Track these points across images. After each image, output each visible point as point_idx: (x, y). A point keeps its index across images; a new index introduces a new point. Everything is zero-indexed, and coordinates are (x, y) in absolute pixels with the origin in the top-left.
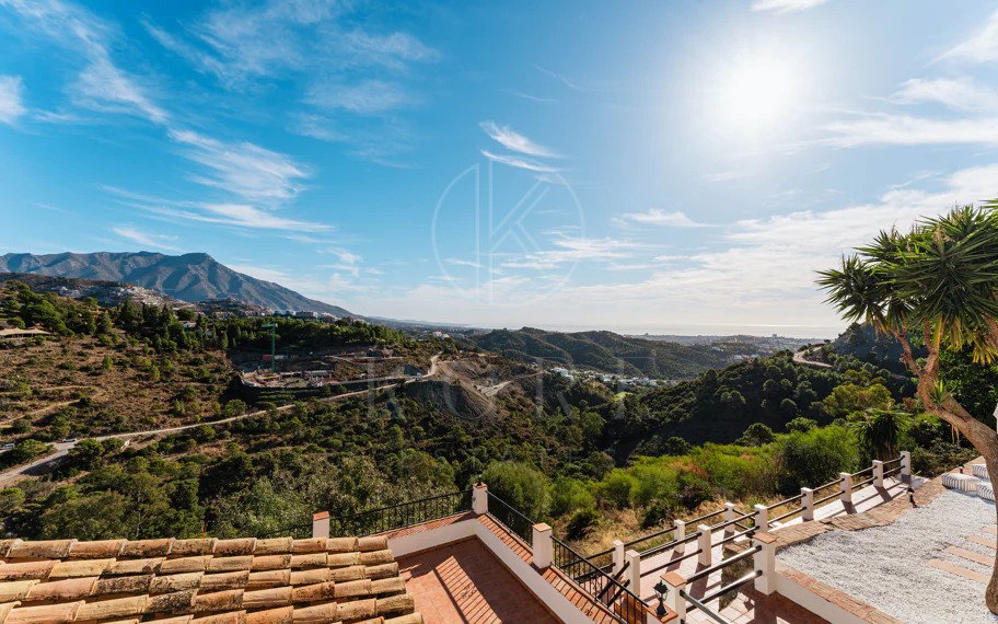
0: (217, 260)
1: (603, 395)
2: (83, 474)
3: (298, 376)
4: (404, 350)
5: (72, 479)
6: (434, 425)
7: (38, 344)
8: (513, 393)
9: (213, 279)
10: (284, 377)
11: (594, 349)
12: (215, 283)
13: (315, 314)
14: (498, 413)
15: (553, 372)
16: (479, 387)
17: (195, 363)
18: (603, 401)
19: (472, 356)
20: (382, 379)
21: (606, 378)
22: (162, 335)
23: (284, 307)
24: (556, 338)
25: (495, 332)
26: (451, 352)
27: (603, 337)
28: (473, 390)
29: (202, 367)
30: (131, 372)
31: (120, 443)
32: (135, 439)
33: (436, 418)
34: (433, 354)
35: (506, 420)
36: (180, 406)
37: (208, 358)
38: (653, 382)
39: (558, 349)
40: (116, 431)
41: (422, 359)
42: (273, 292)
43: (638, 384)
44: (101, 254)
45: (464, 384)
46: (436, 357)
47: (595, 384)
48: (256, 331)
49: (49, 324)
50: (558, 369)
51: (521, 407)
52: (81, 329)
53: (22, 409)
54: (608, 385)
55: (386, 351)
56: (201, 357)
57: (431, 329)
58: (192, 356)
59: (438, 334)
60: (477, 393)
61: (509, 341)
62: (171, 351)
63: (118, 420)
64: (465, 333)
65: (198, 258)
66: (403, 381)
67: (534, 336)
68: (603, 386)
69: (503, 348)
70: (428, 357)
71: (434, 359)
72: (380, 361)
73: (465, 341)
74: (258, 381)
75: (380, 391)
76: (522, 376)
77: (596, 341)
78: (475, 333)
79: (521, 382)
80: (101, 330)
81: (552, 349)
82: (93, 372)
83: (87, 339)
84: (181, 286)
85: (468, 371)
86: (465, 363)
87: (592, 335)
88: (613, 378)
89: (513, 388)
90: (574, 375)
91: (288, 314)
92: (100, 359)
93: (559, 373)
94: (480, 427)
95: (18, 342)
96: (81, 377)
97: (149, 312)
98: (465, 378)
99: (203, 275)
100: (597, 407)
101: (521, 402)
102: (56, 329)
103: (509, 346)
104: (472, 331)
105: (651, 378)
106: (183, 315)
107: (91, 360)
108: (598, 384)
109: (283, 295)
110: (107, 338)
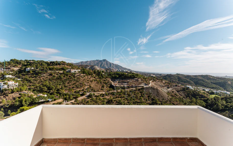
0: (107, 60)
1: (206, 95)
2: (91, 98)
3: (121, 84)
4: (143, 79)
5: (89, 99)
6: (150, 98)
7: (85, 77)
8: (173, 92)
9: (107, 64)
10: (119, 84)
11: (203, 80)
12: (107, 65)
13: (125, 71)
14: (168, 97)
15: (186, 87)
16: (163, 90)
17: (105, 81)
18: (205, 97)
19: (161, 81)
20: (138, 86)
21: (207, 90)
22: (100, 76)
23: (119, 69)
24: (188, 76)
25: (168, 75)
26: (155, 80)
27: (207, 77)
28: (161, 90)
29: (106, 81)
30: (96, 82)
31: (95, 94)
32: (97, 94)
33: (151, 96)
34: (150, 80)
35: (170, 99)
36: (103, 88)
37: (107, 80)
38: (228, 93)
39: (189, 80)
40: (94, 92)
41: (148, 82)
42: (117, 66)
43: (221, 93)
44: (91, 61)
45: (158, 88)
46: (151, 81)
47: (202, 91)
48: (114, 75)
49: (86, 74)
50: (188, 86)
51: (175, 96)
52: (90, 74)
53: (84, 87)
54: (208, 92)
55: (139, 79)
56: (106, 79)
57: (150, 74)
58: (104, 79)
59: (152, 75)
60: (162, 91)
61: (172, 77)
62: (101, 78)
63: (94, 90)
64: (159, 75)
65: (104, 60)
66: (143, 87)
67: (180, 76)
68: (206, 92)
69: (170, 79)
70: (149, 81)
71: (151, 82)
72: (138, 82)
73: (159, 77)
74: (115, 85)
75: (138, 88)
76: (176, 87)
77: (203, 78)
78: (162, 75)
79: (175, 89)
80: (92, 74)
81: (186, 80)
82: (91, 81)
83: (90, 76)
84: (102, 66)
85: (160, 85)
86: (159, 83)
87: (202, 76)
88: (210, 90)
89: (173, 90)
90: (194, 88)
91: (120, 71)
92: (92, 79)
93: (188, 88)
94: (163, 100)
95: (83, 76)
96: (90, 82)
97: (98, 71)
98: (159, 87)
99: (106, 63)
100: (203, 99)
101: (175, 94)
102: (87, 74)
103: (172, 79)
104: (161, 74)
105: (227, 91)
106: (103, 72)
107: (91, 79)
108: (204, 91)
109: (118, 67)
110: (93, 76)
